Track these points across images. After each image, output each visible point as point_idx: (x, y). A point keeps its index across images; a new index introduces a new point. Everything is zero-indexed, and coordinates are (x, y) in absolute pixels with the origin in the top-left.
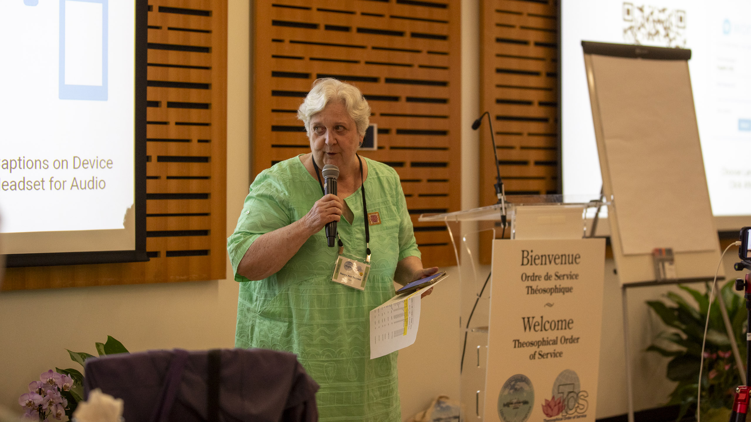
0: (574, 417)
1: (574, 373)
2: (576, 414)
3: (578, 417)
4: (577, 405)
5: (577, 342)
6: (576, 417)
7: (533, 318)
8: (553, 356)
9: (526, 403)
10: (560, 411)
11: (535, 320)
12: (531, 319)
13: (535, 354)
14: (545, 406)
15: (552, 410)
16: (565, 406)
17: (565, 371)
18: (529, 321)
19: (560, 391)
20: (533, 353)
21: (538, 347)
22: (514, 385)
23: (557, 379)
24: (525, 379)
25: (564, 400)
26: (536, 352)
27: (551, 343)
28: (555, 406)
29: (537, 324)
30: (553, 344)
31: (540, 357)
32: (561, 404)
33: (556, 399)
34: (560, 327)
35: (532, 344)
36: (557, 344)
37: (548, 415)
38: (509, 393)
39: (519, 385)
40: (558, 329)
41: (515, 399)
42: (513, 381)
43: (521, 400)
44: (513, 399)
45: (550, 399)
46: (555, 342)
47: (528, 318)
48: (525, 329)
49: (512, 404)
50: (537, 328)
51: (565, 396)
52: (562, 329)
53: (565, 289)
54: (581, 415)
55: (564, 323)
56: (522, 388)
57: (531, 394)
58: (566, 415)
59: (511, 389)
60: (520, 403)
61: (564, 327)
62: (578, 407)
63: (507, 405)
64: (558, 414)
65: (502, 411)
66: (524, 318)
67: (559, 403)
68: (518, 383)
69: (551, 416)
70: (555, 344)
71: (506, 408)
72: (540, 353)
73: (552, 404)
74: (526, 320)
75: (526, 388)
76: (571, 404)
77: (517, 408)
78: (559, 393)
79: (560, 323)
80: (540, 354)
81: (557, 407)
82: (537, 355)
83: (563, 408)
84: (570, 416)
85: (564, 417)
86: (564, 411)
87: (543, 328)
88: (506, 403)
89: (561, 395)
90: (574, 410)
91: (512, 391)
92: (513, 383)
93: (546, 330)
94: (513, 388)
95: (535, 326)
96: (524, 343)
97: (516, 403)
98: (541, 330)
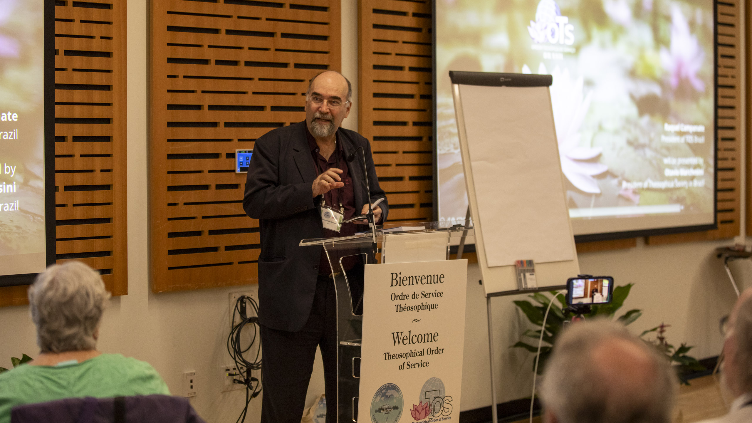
0: (440, 420)
1: (440, 380)
2: (442, 416)
3: (444, 419)
4: (442, 409)
5: (442, 353)
6: (442, 419)
7: (402, 332)
8: (420, 366)
9: (396, 408)
10: (427, 414)
11: (403, 335)
12: (400, 334)
13: (403, 365)
14: (414, 410)
15: (420, 414)
16: (431, 411)
17: (431, 379)
18: (398, 335)
19: (426, 398)
20: (402, 364)
21: (407, 359)
22: (385, 393)
23: (424, 386)
24: (395, 387)
25: (430, 405)
26: (405, 363)
27: (418, 354)
28: (423, 409)
29: (405, 338)
30: (420, 355)
31: (408, 367)
32: (427, 409)
33: (423, 404)
34: (426, 340)
35: (401, 356)
36: (423, 355)
37: (416, 419)
38: (381, 400)
39: (390, 392)
40: (424, 342)
41: (387, 405)
42: (384, 389)
43: (391, 406)
44: (384, 406)
45: (418, 404)
46: (422, 353)
47: (397, 333)
48: (395, 343)
49: (383, 409)
50: (405, 342)
51: (431, 401)
52: (428, 341)
53: (431, 306)
54: (447, 417)
55: (430, 336)
56: (392, 395)
57: (401, 400)
58: (433, 418)
59: (382, 397)
60: (390, 408)
61: (430, 340)
62: (444, 410)
63: (379, 411)
64: (425, 417)
65: (374, 416)
66: (393, 333)
67: (426, 408)
68: (389, 391)
69: (419, 420)
70: (422, 355)
71: (378, 413)
72: (409, 363)
73: (420, 409)
74: (396, 335)
75: (396, 395)
76: (437, 408)
77: (389, 413)
78: (425, 399)
79: (426, 336)
80: (408, 365)
81: (424, 411)
82: (406, 366)
83: (430, 411)
84: (436, 418)
85: (430, 419)
86: (431, 414)
87: (411, 342)
88: (377, 409)
89: (428, 400)
90: (440, 413)
91: (383, 398)
92: (383, 392)
93: (413, 343)
94: (384, 395)
95: (403, 339)
96: (394, 356)
97: (386, 409)
98: (409, 343)
